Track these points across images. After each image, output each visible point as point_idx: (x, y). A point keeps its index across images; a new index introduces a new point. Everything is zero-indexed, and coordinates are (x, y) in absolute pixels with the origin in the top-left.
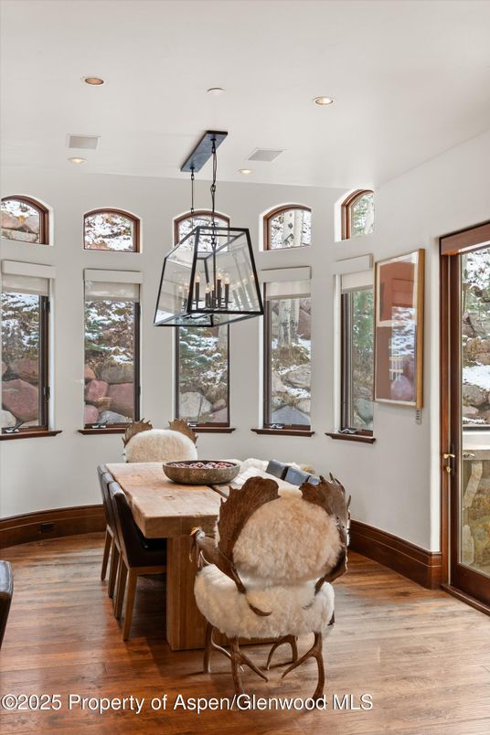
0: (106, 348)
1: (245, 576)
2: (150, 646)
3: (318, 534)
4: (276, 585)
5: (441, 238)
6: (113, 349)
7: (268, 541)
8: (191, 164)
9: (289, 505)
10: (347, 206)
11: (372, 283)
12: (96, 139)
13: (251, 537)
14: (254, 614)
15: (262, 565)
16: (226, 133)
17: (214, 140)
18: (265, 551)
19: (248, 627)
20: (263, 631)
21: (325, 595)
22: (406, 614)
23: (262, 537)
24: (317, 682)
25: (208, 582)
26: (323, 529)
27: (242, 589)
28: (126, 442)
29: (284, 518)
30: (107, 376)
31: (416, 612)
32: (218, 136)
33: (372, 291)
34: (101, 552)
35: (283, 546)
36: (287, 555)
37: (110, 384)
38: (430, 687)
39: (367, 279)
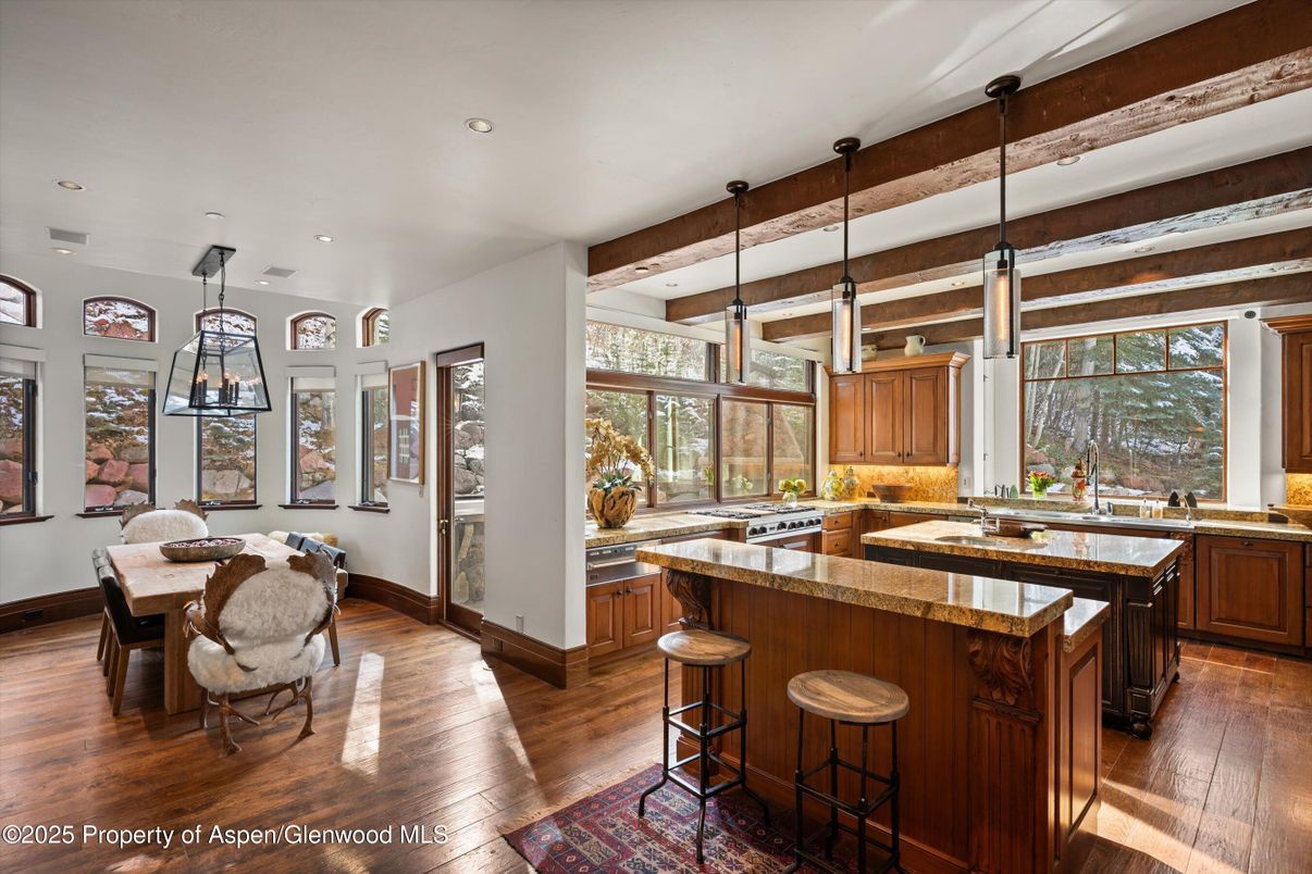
0: (127, 428)
1: (232, 639)
2: (144, 714)
3: (305, 596)
4: (264, 643)
5: (439, 354)
6: (136, 429)
7: (255, 607)
8: (202, 269)
9: (276, 575)
10: (368, 319)
11: (386, 383)
12: (84, 236)
13: (237, 606)
14: (241, 671)
15: (249, 628)
16: (234, 250)
17: (222, 254)
18: (251, 616)
19: (235, 683)
20: (250, 683)
21: (315, 646)
22: (404, 647)
23: (249, 605)
24: (306, 718)
25: (199, 649)
26: (311, 591)
27: (230, 651)
28: (124, 524)
29: (273, 586)
30: (127, 456)
31: (414, 645)
32: (225, 252)
33: (387, 390)
34: (98, 633)
35: (270, 610)
36: (275, 617)
37: (131, 463)
38: (411, 701)
39: (380, 381)
